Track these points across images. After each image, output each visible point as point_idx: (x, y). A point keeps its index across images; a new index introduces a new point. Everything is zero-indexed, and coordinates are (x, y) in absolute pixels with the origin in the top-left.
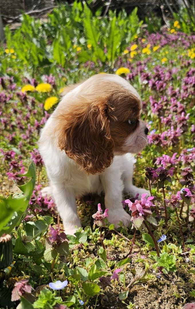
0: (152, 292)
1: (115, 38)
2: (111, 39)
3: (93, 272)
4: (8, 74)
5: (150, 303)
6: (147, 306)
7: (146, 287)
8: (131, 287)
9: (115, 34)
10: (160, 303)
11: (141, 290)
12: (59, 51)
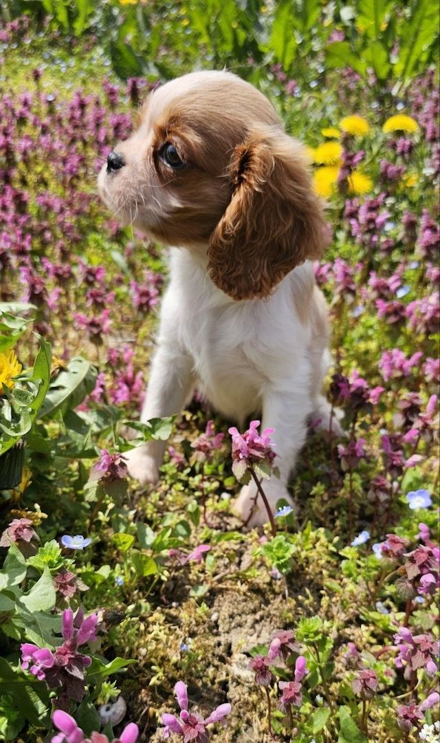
0: (251, 599)
1: (426, 22)
2: (415, 25)
3: (162, 537)
4: (156, 65)
5: (240, 615)
6: (233, 618)
7: (244, 588)
8: (220, 581)
9: (428, 13)
10: (257, 622)
11: (234, 590)
12: (286, 29)
